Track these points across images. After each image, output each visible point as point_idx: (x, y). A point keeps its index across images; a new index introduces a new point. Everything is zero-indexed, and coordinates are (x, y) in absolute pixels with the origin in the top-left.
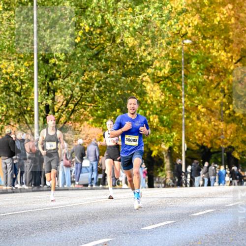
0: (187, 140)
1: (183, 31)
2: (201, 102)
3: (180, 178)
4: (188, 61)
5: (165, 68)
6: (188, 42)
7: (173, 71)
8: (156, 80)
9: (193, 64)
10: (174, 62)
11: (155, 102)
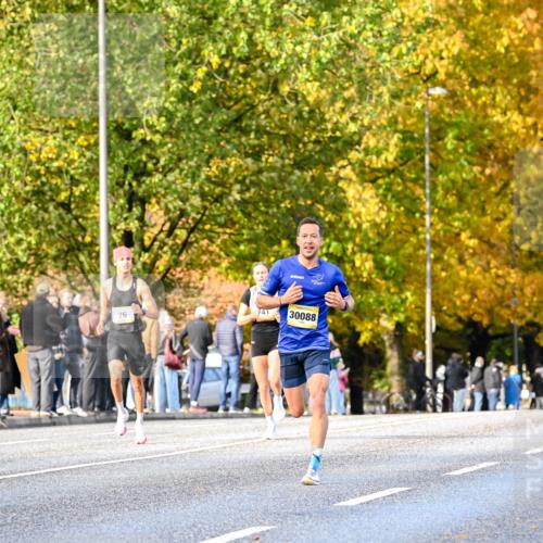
0: (437, 308)
1: (428, 69)
2: (467, 224)
3: (421, 393)
4: (438, 135)
5: (387, 150)
6: (438, 91)
7: (405, 156)
8: (369, 176)
9: (450, 142)
10: (407, 136)
11: (365, 226)
